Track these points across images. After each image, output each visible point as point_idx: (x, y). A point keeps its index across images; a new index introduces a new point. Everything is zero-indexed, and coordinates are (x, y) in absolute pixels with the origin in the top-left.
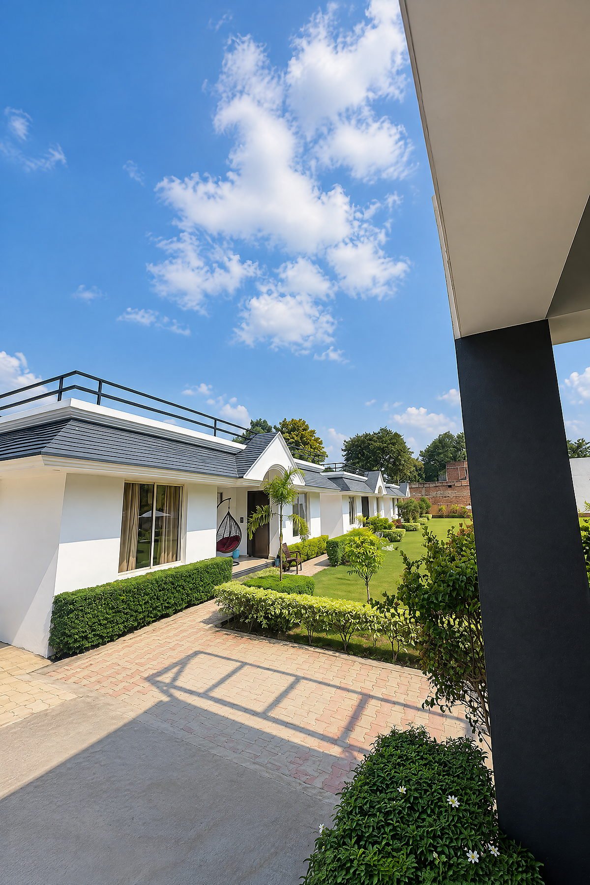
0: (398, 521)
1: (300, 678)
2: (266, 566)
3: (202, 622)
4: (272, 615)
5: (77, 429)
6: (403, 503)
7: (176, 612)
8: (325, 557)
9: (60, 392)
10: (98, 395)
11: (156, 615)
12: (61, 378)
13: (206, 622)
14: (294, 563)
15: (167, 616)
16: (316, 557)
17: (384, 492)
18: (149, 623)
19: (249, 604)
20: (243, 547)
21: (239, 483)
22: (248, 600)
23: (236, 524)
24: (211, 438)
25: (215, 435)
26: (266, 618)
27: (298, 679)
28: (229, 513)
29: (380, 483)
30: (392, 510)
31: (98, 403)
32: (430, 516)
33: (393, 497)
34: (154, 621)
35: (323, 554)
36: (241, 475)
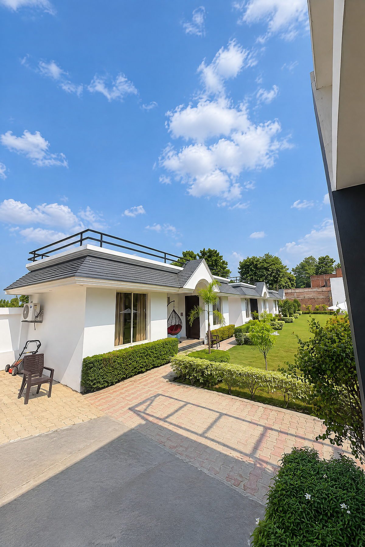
0: (280, 316)
1: (223, 414)
2: (199, 344)
3: (162, 377)
4: (206, 375)
5: (91, 262)
6: (281, 303)
7: (147, 370)
8: (233, 339)
9: (81, 241)
10: (101, 242)
11: (136, 372)
12: (81, 233)
13: (165, 377)
14: (215, 342)
15: (142, 372)
16: (228, 338)
17: (268, 296)
18: (131, 376)
19: (191, 367)
20: (183, 332)
21: (181, 291)
22: (191, 365)
23: (179, 317)
24: (162, 264)
25: (165, 263)
26: (202, 376)
27: (221, 415)
28: (174, 311)
29: (265, 290)
30: (274, 308)
31: (101, 246)
32: (301, 312)
33: (275, 299)
34: (134, 375)
35: (232, 336)
36: (181, 286)
